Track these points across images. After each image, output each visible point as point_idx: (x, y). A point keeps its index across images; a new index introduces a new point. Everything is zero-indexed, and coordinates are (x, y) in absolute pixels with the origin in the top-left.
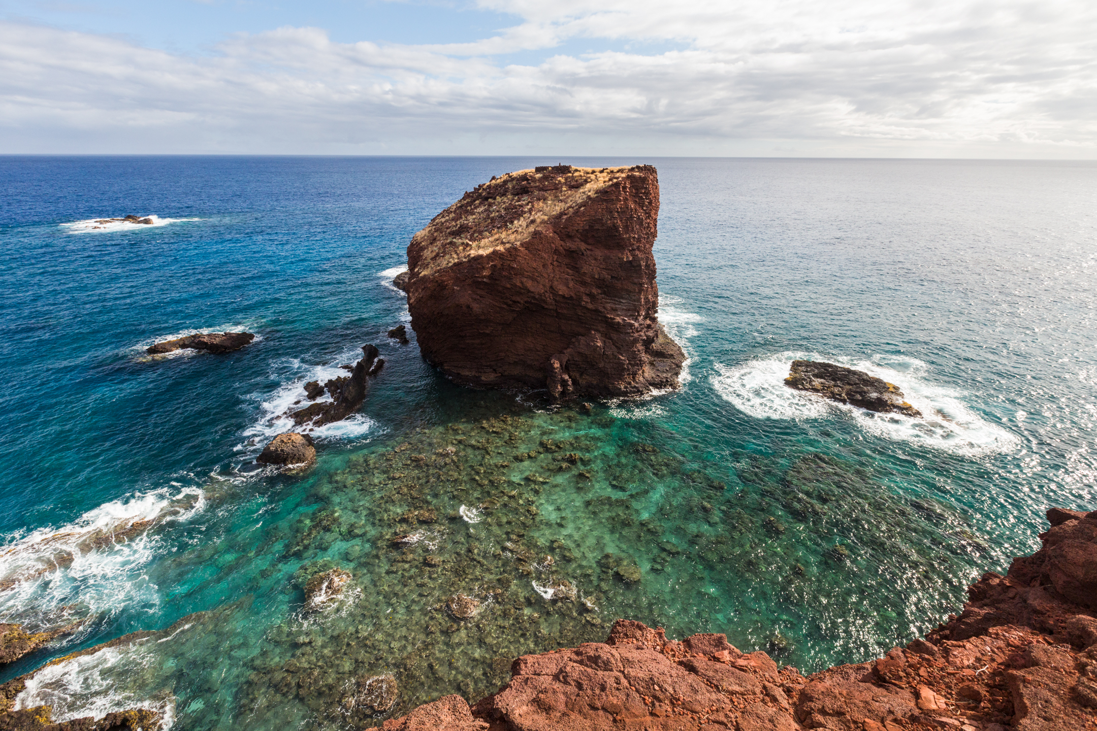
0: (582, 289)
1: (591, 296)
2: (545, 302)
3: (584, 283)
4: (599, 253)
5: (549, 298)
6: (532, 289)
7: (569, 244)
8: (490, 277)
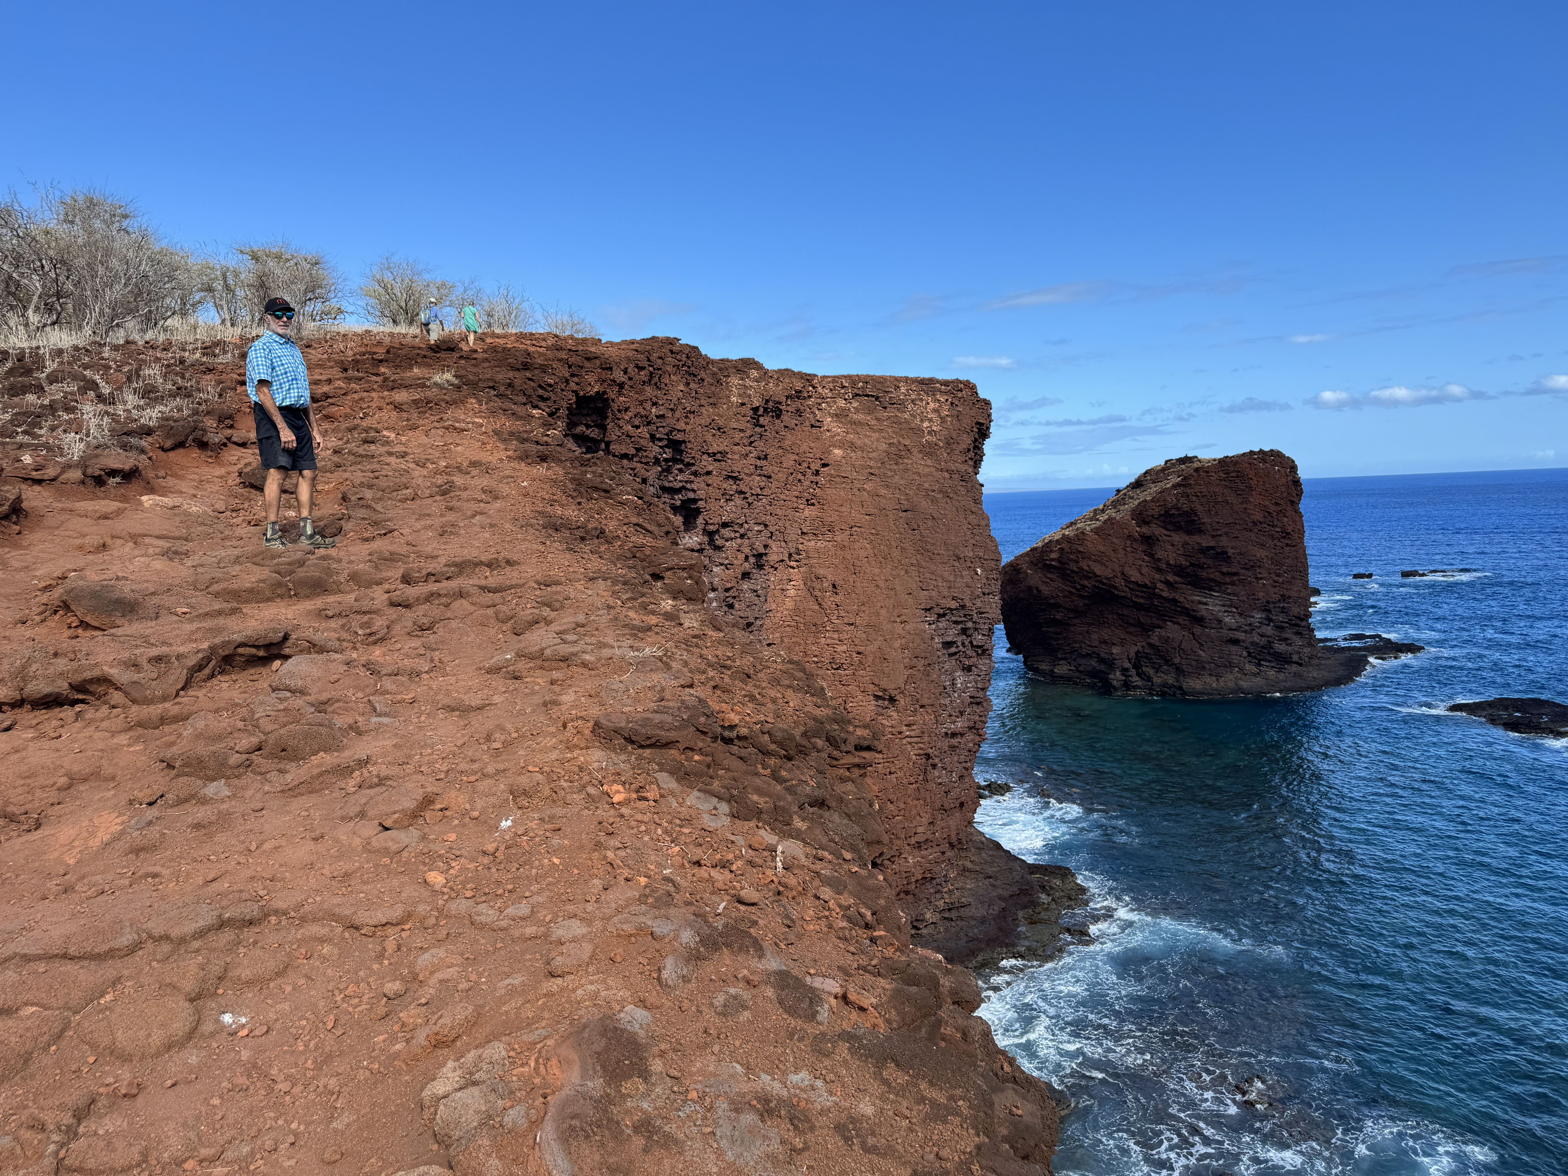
0: (1157, 576)
1: (1167, 583)
2: (1116, 588)
3: (1159, 570)
4: (1178, 538)
5: (1119, 582)
6: (1098, 573)
7: (1145, 530)
8: (1058, 560)
